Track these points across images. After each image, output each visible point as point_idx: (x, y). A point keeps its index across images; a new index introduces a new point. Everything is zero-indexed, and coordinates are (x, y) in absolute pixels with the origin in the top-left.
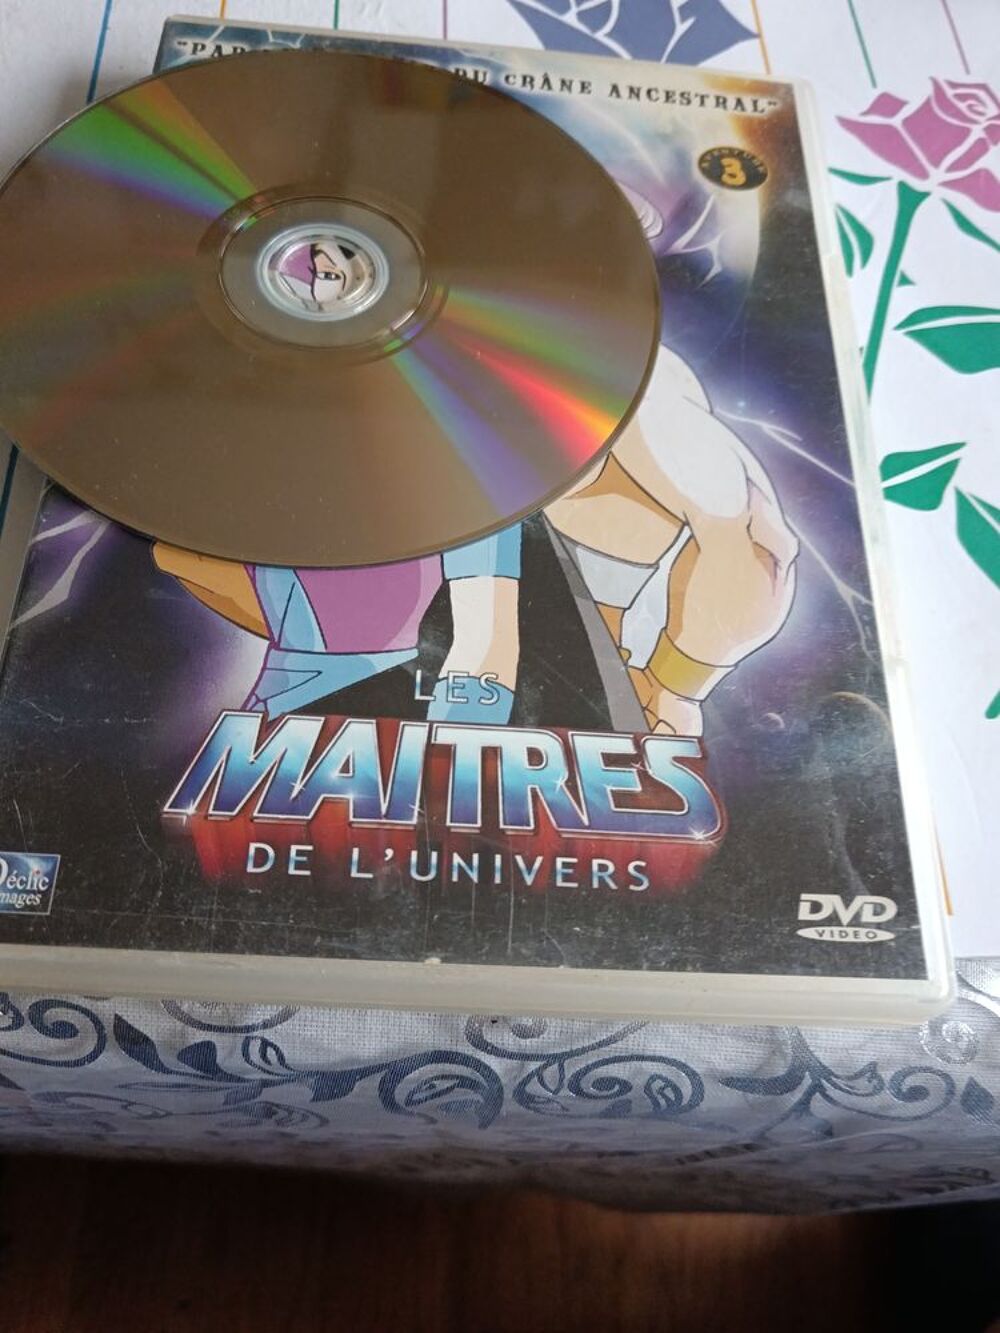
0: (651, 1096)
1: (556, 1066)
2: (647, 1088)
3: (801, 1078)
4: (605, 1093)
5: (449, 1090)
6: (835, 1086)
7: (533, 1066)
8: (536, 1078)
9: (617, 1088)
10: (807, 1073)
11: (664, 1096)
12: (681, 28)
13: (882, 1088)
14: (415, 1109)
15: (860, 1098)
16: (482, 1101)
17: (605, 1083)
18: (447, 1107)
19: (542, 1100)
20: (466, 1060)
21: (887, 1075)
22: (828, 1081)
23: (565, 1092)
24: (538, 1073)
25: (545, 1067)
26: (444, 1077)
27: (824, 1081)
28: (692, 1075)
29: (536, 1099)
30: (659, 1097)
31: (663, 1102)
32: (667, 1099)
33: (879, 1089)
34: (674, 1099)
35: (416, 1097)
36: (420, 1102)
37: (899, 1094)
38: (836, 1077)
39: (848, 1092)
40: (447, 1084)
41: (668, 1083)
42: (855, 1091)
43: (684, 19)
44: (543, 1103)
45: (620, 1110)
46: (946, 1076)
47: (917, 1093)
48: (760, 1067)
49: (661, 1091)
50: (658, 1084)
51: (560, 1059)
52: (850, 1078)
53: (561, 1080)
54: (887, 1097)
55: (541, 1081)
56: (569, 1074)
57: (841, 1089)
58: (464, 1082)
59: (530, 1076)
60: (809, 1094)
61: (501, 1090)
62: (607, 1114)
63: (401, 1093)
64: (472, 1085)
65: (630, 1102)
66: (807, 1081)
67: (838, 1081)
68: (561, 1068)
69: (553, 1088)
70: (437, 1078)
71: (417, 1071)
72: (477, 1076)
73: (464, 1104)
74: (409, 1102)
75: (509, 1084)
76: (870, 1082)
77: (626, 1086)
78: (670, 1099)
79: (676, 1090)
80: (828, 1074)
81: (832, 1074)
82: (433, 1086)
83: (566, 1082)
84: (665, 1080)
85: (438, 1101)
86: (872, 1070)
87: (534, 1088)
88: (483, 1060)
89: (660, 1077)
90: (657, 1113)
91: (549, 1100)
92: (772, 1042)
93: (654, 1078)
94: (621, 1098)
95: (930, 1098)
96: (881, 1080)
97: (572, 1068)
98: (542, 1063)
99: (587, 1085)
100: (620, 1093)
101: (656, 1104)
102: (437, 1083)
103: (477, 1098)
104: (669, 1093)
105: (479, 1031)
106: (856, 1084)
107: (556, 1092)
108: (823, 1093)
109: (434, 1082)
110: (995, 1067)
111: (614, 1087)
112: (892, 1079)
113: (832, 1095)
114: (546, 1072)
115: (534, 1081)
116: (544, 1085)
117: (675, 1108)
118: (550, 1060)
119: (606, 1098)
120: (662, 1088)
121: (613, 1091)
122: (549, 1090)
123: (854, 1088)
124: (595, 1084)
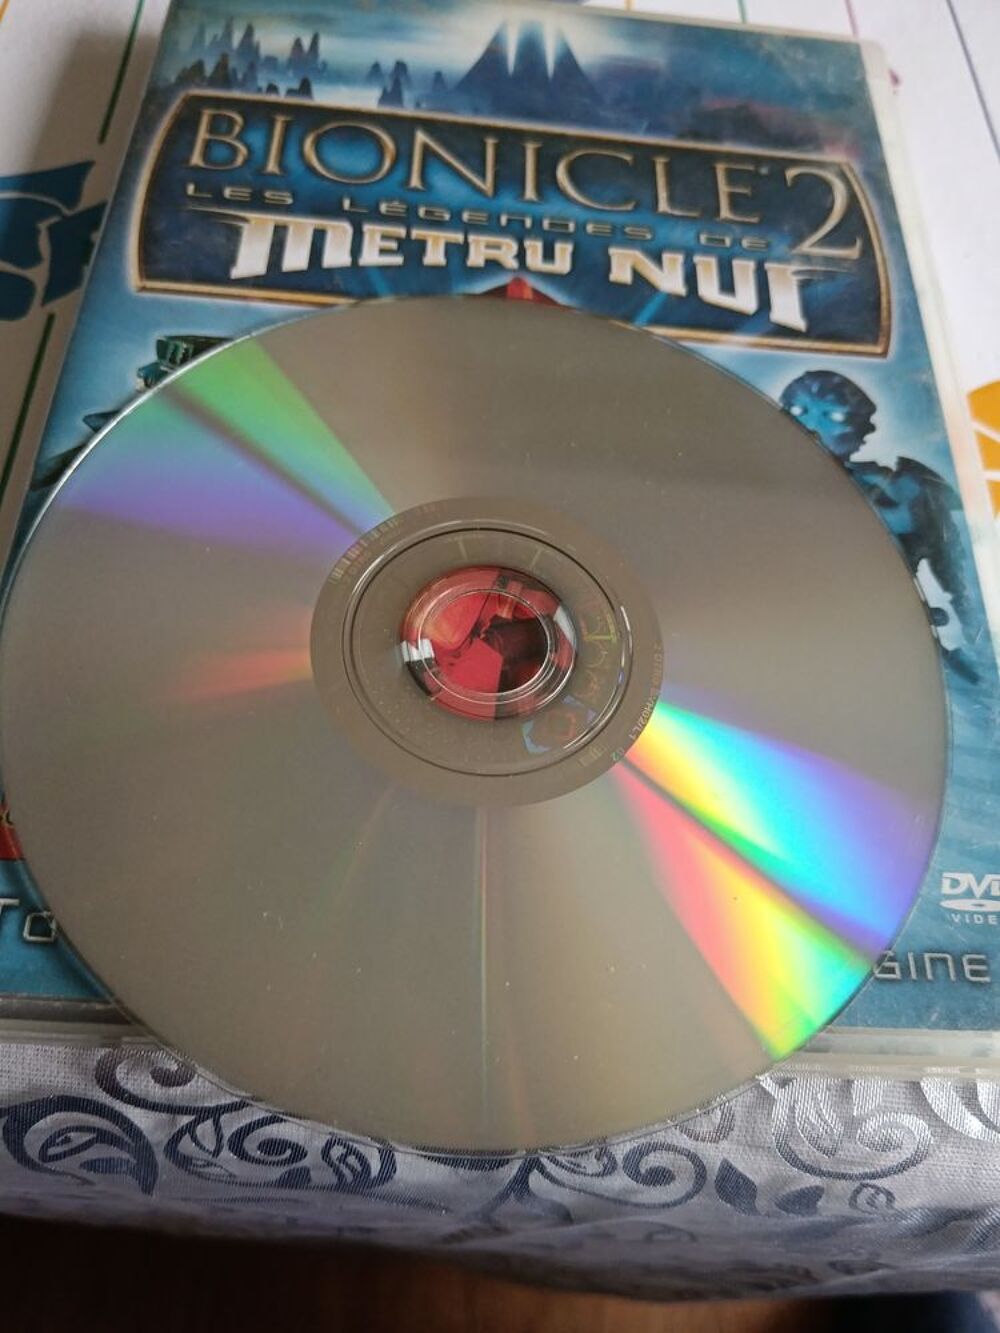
0: (331, 1164)
1: (209, 1123)
2: (326, 1152)
4: (275, 1158)
5: (88, 1145)
6: (557, 1162)
7: (185, 1120)
8: (188, 1135)
9: (289, 1152)
11: (347, 1165)
13: (614, 1169)
14: (52, 1166)
15: (589, 1178)
16: (132, 1160)
17: (272, 1146)
18: (91, 1165)
19: (200, 1163)
20: (101, 1110)
21: (620, 1151)
22: (549, 1157)
23: (226, 1154)
24: (190, 1129)
25: (196, 1122)
26: (79, 1129)
27: (543, 1157)
29: (194, 1161)
30: (343, 1167)
31: (346, 1172)
32: (352, 1170)
33: (610, 1169)
34: (359, 1169)
35: (52, 1151)
36: (57, 1157)
37: (635, 1174)
39: (572, 1170)
40: (78, 1138)
41: (351, 1150)
42: (582, 1170)
44: (204, 1166)
45: (298, 1180)
46: (694, 1158)
47: (659, 1177)
49: (343, 1159)
50: (337, 1152)
51: (215, 1113)
53: (219, 1139)
54: (620, 1179)
55: (194, 1139)
56: (227, 1133)
57: (564, 1167)
58: (103, 1137)
59: (181, 1132)
60: (526, 1169)
61: (149, 1148)
62: (280, 1183)
63: (31, 1145)
64: (113, 1140)
65: (306, 1170)
67: (560, 1158)
68: (217, 1124)
69: (212, 1149)
70: (73, 1131)
71: (47, 1120)
72: (116, 1130)
73: (112, 1163)
74: (44, 1156)
75: (157, 1141)
76: (598, 1159)
77: (299, 1152)
78: (355, 1169)
79: (361, 1159)
82: (67, 1140)
83: (225, 1142)
84: (345, 1145)
85: (78, 1157)
86: (600, 1146)
87: (186, 1146)
88: (117, 1108)
89: (340, 1142)
90: (342, 1186)
91: (208, 1164)
93: (332, 1143)
94: (295, 1165)
95: (676, 1183)
96: (612, 1160)
97: (231, 1124)
98: (193, 1117)
99: (251, 1145)
100: (294, 1158)
101: (338, 1172)
102: (72, 1135)
103: (125, 1156)
104: (352, 1160)
105: (113, 1075)
106: (582, 1161)
107: (217, 1152)
108: (542, 1170)
109: (69, 1135)
110: (758, 1147)
111: (285, 1151)
112: (627, 1158)
113: (553, 1173)
114: (199, 1129)
115: (187, 1138)
116: (198, 1144)
117: (363, 1182)
118: (202, 1114)
119: (273, 1163)
120: (345, 1156)
121: (285, 1156)
122: (207, 1151)
123: (579, 1166)
124: (262, 1146)
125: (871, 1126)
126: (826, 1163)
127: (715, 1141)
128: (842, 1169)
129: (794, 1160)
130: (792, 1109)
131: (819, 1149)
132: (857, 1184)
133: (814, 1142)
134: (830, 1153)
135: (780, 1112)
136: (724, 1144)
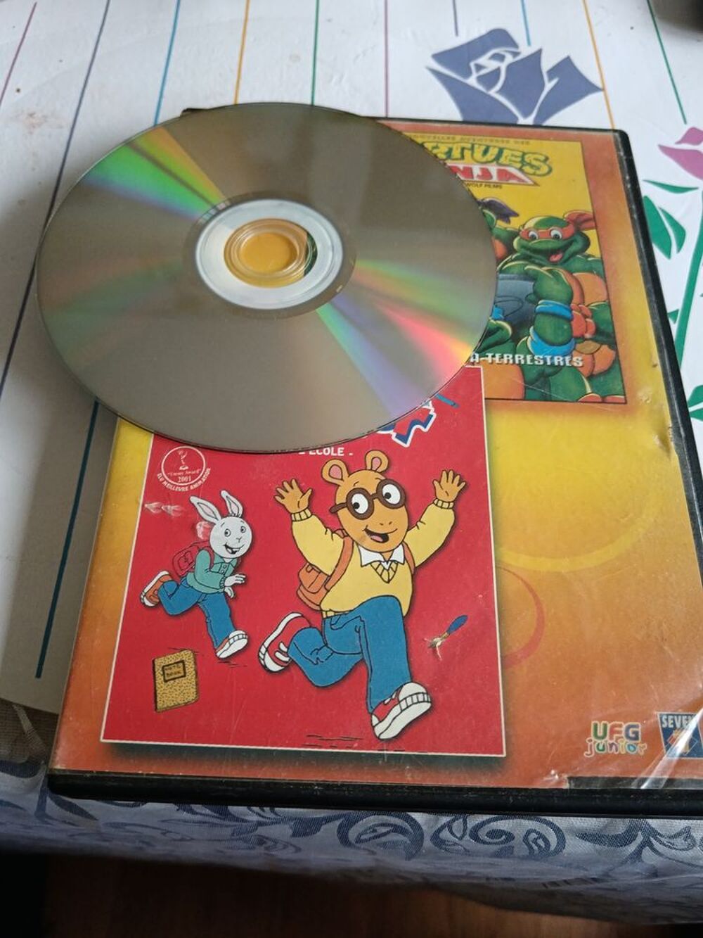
0: (528, 844)
1: (462, 820)
2: (526, 838)
3: (636, 836)
4: (495, 840)
5: (385, 834)
6: (661, 843)
7: (445, 820)
8: (447, 828)
9: (504, 837)
10: (640, 833)
11: (537, 844)
12: (549, 85)
13: (694, 846)
14: (363, 846)
15: (678, 851)
16: (408, 842)
17: (494, 834)
18: (384, 845)
19: (449, 844)
21: (697, 836)
22: (656, 839)
23: (467, 837)
24: (449, 826)
25: (454, 821)
26: (383, 825)
27: (652, 839)
28: (557, 831)
29: (446, 842)
30: (534, 845)
31: (535, 848)
32: (539, 847)
33: (693, 844)
34: (544, 846)
35: (363, 837)
36: (366, 840)
38: (661, 836)
39: (670, 847)
40: (384, 830)
41: (541, 836)
42: (675, 847)
43: (550, 79)
44: (451, 846)
45: (506, 853)
48: (605, 827)
49: (535, 841)
50: (534, 835)
52: (671, 837)
53: (465, 830)
54: (698, 851)
55: (451, 831)
56: (470, 826)
57: (664, 845)
58: (397, 829)
59: (443, 827)
60: (642, 847)
61: (422, 835)
62: (498, 855)
63: (352, 834)
64: (402, 831)
65: (513, 847)
66: (640, 839)
67: (662, 839)
68: (465, 822)
69: (459, 836)
70: (378, 825)
71: (364, 820)
72: (406, 825)
73: (395, 844)
74: (359, 840)
75: (428, 831)
76: (685, 840)
77: (510, 837)
78: (542, 847)
79: (546, 841)
80: (654, 833)
81: (658, 833)
82: (374, 831)
83: (468, 832)
84: (538, 833)
85: (378, 840)
86: (686, 831)
87: (445, 834)
89: (534, 831)
90: (531, 856)
91: (455, 844)
93: (529, 832)
94: (507, 845)
96: (693, 841)
97: (472, 822)
98: (451, 818)
99: (482, 834)
100: (507, 840)
101: (531, 848)
102: (378, 828)
103: (406, 839)
104: (541, 842)
106: (675, 841)
107: (461, 838)
108: (651, 846)
109: (375, 828)
111: (501, 836)
112: (701, 841)
113: (658, 849)
114: (455, 825)
116: (452, 834)
117: (545, 853)
119: (495, 843)
120: (536, 839)
121: (500, 840)
122: (456, 837)
123: (673, 844)
124: (488, 835)
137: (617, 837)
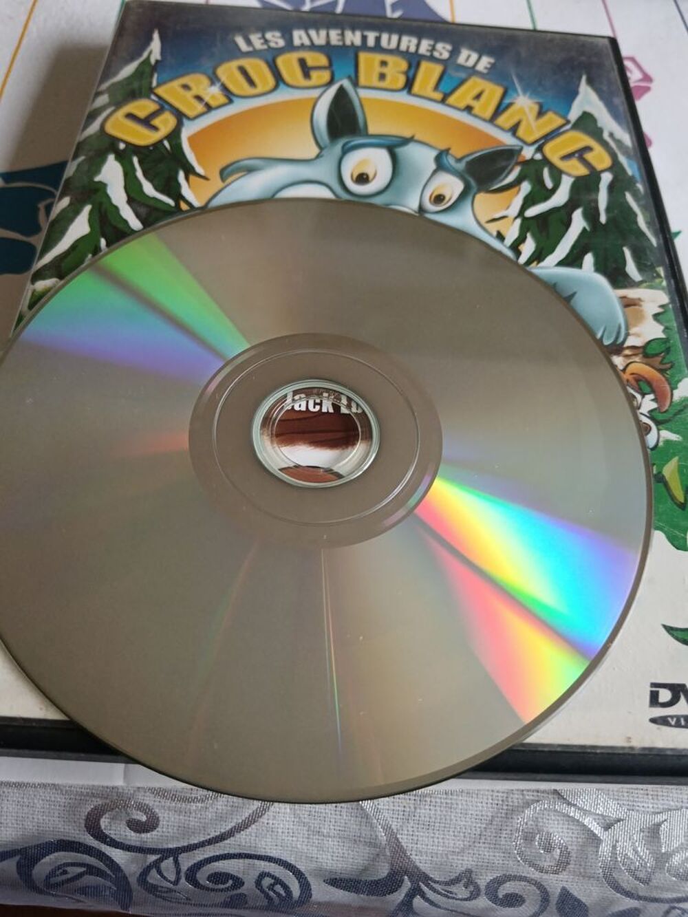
0: (262, 891)
1: (170, 860)
2: (258, 883)
3: (402, 881)
4: (222, 886)
5: (81, 875)
6: (435, 890)
7: (153, 858)
8: (155, 869)
9: (231, 882)
10: (406, 877)
11: (274, 892)
13: (478, 895)
14: (55, 891)
15: (459, 902)
16: (114, 887)
17: (218, 877)
18: (83, 890)
19: (163, 889)
20: (89, 850)
21: (483, 881)
22: (428, 885)
23: (184, 883)
24: (156, 865)
25: (161, 860)
27: (423, 886)
28: (298, 874)
29: (159, 889)
30: (271, 893)
31: (274, 896)
32: (279, 895)
33: (474, 895)
34: (284, 895)
35: (53, 880)
36: (57, 885)
37: (493, 897)
38: (436, 882)
39: (446, 896)
40: (78, 871)
41: (278, 881)
42: (454, 896)
44: (167, 892)
45: (238, 902)
46: (539, 886)
47: (513, 900)
48: (365, 869)
49: (271, 887)
50: (267, 882)
51: (175, 853)
52: (447, 884)
53: (178, 872)
54: (483, 902)
55: (160, 872)
56: (184, 867)
57: (439, 893)
58: (91, 870)
59: (150, 867)
60: (411, 895)
62: (227, 905)
63: (38, 876)
64: (99, 873)
65: (244, 895)
66: (407, 884)
67: (436, 886)
68: (176, 862)
69: (173, 880)
70: (68, 865)
71: (49, 858)
72: (101, 865)
73: (98, 889)
74: (48, 884)
75: (131, 873)
76: (466, 888)
77: (238, 882)
78: (281, 895)
79: (285, 887)
80: (426, 879)
81: (431, 879)
82: (65, 872)
83: (183, 875)
84: (273, 877)
85: (72, 884)
86: (467, 878)
87: (153, 878)
88: (103, 850)
89: (269, 875)
90: (271, 906)
91: (170, 890)
92: (375, 846)
93: (263, 875)
94: (235, 892)
95: (526, 904)
96: (477, 888)
97: (187, 861)
98: (158, 856)
99: (202, 876)
100: (234, 887)
101: (267, 896)
102: (69, 869)
103: (109, 884)
104: (278, 888)
105: (99, 824)
106: (453, 889)
107: (176, 882)
108: (423, 896)
109: (66, 869)
110: (590, 877)
111: (228, 881)
112: (488, 886)
113: (431, 898)
114: (164, 865)
115: (154, 872)
116: (162, 876)
117: (287, 904)
118: (166, 853)
119: (219, 891)
120: (273, 885)
121: (227, 885)
122: (169, 881)
123: (451, 893)
124: (210, 878)
125: (676, 860)
126: (642, 890)
127: (556, 872)
128: (655, 894)
129: (617, 888)
130: (614, 847)
131: (637, 878)
132: (666, 906)
133: (633, 873)
134: (646, 882)
135: (605, 849)
136: (563, 876)
137: (377, 883)
